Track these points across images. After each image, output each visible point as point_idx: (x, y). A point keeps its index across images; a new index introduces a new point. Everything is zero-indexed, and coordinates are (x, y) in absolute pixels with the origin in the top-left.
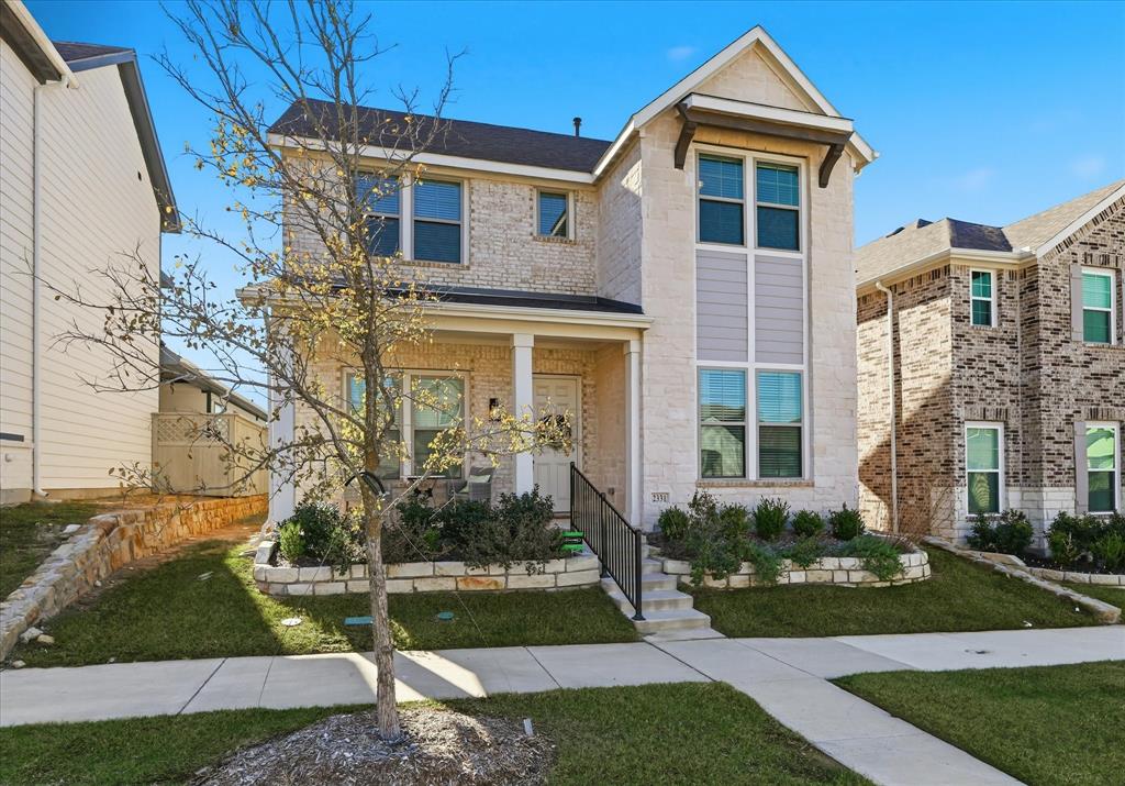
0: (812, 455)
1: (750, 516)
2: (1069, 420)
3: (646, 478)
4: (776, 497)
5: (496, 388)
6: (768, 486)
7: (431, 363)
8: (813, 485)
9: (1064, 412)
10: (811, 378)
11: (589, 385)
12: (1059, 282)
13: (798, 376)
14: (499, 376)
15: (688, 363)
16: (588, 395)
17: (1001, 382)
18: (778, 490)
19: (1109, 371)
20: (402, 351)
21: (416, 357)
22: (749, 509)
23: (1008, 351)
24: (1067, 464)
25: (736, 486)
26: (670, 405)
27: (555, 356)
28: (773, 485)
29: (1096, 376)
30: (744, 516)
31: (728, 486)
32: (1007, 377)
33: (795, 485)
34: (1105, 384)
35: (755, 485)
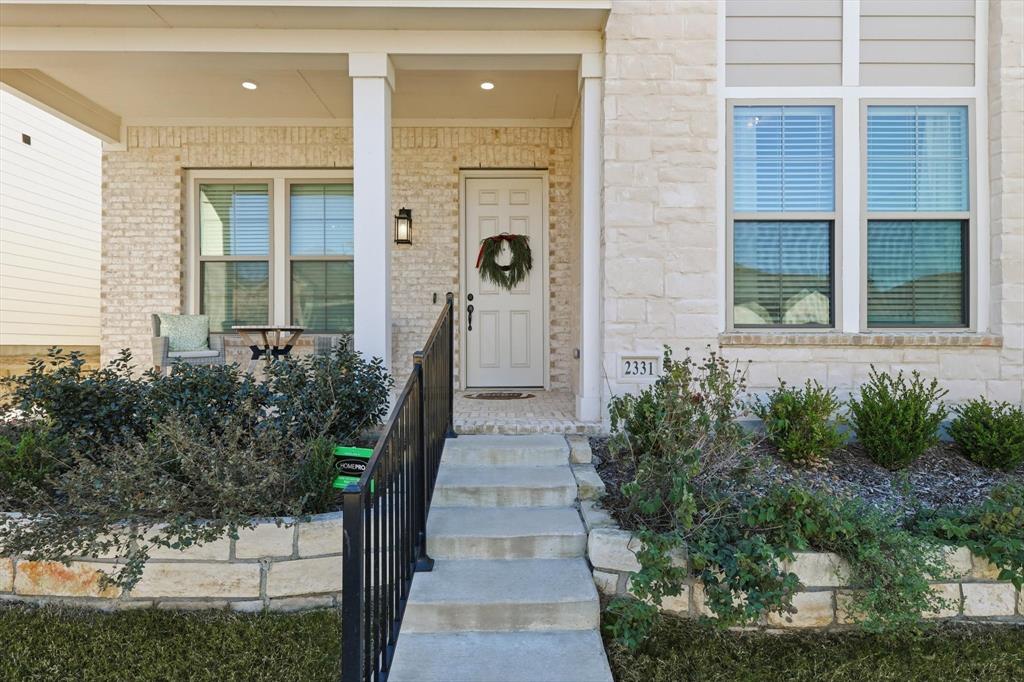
0: (997, 279)
1: (845, 409)
3: (609, 327)
4: (908, 370)
5: (409, 193)
6: (888, 345)
7: (310, 157)
8: (999, 344)
10: (994, 114)
11: (560, 184)
13: (962, 112)
14: (414, 174)
15: (703, 92)
16: (559, 199)
18: (911, 354)
20: (267, 140)
21: (288, 149)
22: (841, 395)
25: (812, 345)
26: (664, 179)
27: (503, 138)
28: (899, 343)
30: (827, 411)
31: (792, 344)
33: (955, 344)
35: (857, 342)
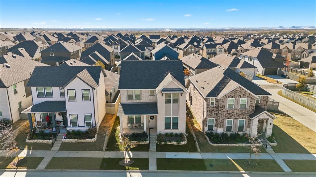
2: (223, 119)
8: (179, 130)
9: (222, 118)
12: (223, 101)
13: (178, 117)
15: (163, 117)
17: (214, 113)
19: (232, 112)
23: (216, 109)
24: (222, 125)
29: (229, 113)
32: (215, 112)
33: (177, 130)
34: (231, 114)
